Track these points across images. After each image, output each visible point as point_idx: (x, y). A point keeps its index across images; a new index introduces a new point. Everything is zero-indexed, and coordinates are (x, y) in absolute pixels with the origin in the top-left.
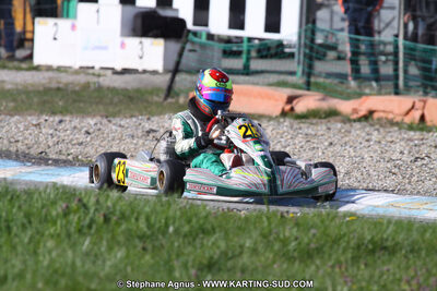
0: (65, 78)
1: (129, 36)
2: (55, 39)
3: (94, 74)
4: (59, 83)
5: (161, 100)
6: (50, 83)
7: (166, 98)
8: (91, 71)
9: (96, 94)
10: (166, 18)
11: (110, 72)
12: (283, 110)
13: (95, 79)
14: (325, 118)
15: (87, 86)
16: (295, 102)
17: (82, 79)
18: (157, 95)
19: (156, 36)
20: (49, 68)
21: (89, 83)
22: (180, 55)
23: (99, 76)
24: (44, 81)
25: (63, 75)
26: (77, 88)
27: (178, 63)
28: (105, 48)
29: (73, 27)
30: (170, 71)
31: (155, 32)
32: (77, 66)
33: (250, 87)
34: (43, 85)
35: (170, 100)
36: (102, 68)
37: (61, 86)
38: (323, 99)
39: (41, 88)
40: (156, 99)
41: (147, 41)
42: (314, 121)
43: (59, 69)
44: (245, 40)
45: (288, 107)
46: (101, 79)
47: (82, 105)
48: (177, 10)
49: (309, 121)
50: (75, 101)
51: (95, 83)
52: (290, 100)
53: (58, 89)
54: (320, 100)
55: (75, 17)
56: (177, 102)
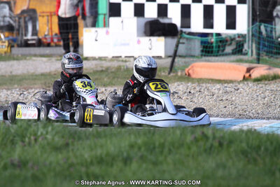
0: (105, 64)
1: (142, 36)
2: (96, 40)
3: (122, 61)
4: (102, 67)
5: (167, 74)
6: (97, 67)
7: (169, 73)
8: (120, 59)
9: (126, 73)
10: (164, 24)
11: (132, 59)
12: (244, 77)
13: (124, 64)
14: (272, 80)
15: (119, 68)
16: (252, 71)
17: (115, 64)
18: (164, 72)
19: (159, 35)
20: (94, 59)
21: (120, 66)
22: (177, 46)
23: (126, 61)
24: (92, 67)
25: (103, 62)
26: (113, 70)
27: (176, 51)
28: (128, 44)
29: (107, 33)
30: (170, 56)
31: (158, 33)
32: (110, 57)
33: (220, 64)
34: (92, 69)
35: (172, 74)
36: (126, 57)
37: (104, 69)
38: (269, 69)
39: (92, 71)
40: (163, 74)
41: (154, 39)
42: (266, 82)
43: (100, 59)
44: (214, 35)
45: (247, 75)
46: (127, 64)
47: (119, 80)
48: (171, 19)
49: (263, 82)
50: (114, 78)
51: (124, 66)
52: (249, 70)
53: (102, 71)
54: (267, 69)
55: (108, 26)
56: (177, 75)
